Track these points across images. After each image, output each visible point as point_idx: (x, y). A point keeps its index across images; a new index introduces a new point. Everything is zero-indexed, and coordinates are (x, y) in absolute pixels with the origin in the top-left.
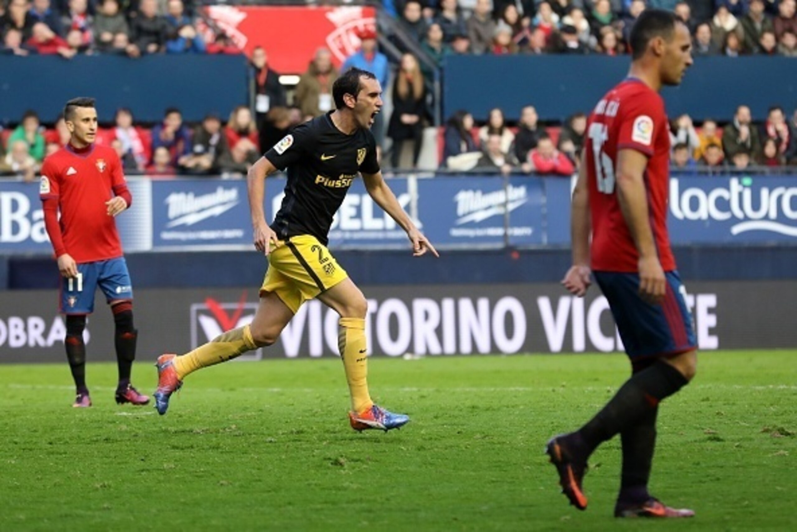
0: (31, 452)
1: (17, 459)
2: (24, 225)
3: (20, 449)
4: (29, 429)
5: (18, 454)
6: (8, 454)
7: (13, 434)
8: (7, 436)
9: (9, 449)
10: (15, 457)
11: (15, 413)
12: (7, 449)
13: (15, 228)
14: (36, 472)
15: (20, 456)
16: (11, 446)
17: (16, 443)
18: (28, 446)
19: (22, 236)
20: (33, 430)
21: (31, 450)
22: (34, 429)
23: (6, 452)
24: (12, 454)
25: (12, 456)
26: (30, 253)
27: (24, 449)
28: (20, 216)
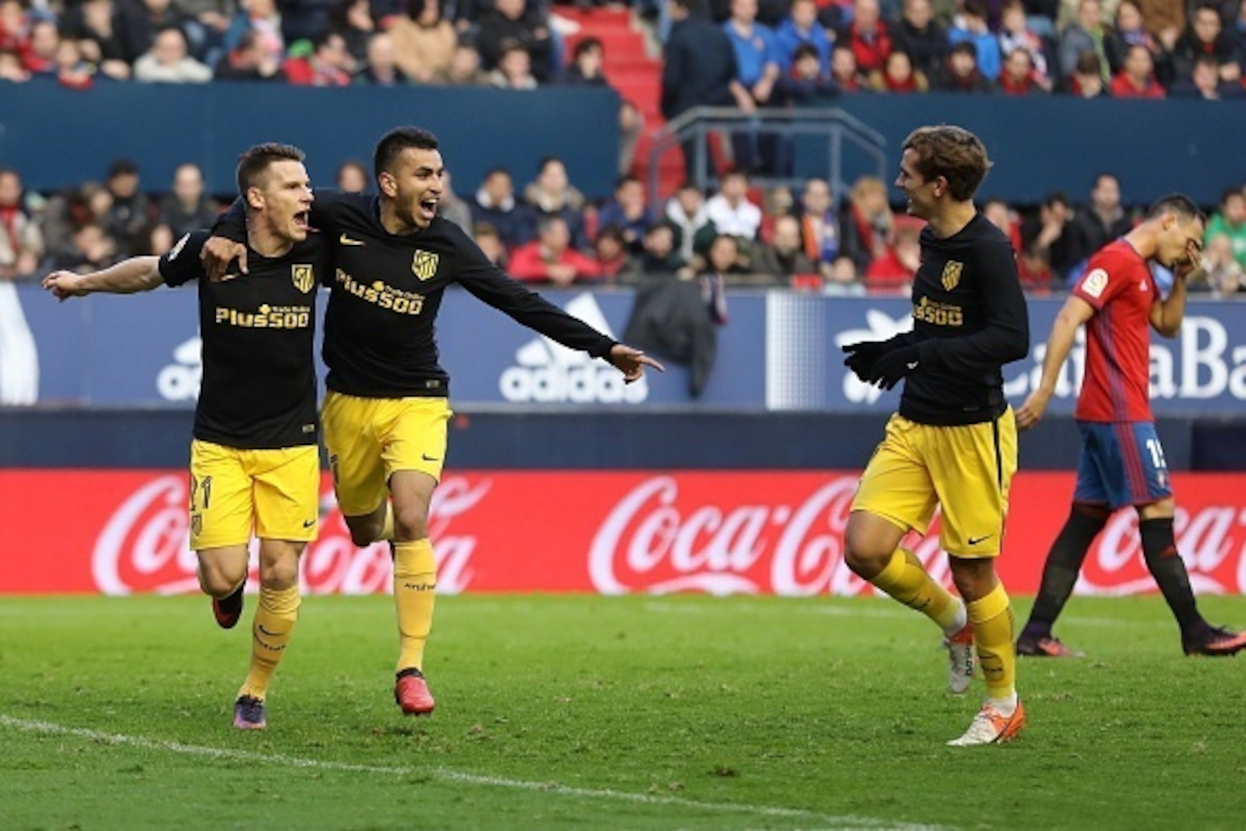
0: (1230, 730)
1: (1208, 740)
2: (1219, 370)
3: (1213, 724)
4: (1226, 693)
5: (1209, 732)
6: (1194, 732)
7: (1201, 700)
8: (1192, 704)
9: (1195, 725)
10: (1205, 738)
11: (1205, 667)
12: (1192, 724)
13: (1204, 374)
14: (1238, 762)
15: (1212, 735)
16: (1199, 719)
17: (1206, 715)
18: (1225, 720)
19: (1215, 387)
20: (1232, 695)
21: (1229, 726)
22: (1236, 692)
23: (1190, 728)
24: (1200, 731)
25: (1199, 735)
26: (1227, 414)
27: (1219, 725)
28: (1212, 357)
